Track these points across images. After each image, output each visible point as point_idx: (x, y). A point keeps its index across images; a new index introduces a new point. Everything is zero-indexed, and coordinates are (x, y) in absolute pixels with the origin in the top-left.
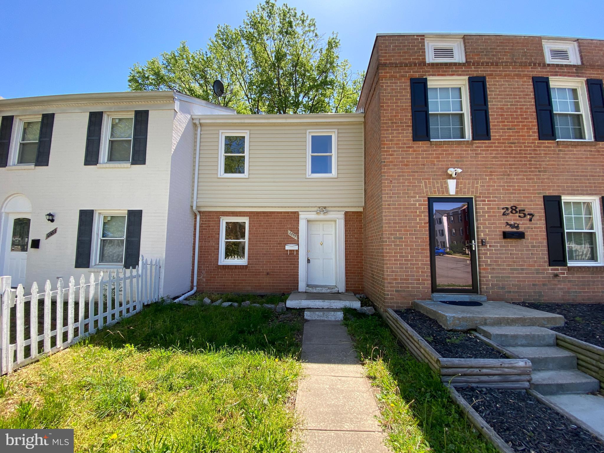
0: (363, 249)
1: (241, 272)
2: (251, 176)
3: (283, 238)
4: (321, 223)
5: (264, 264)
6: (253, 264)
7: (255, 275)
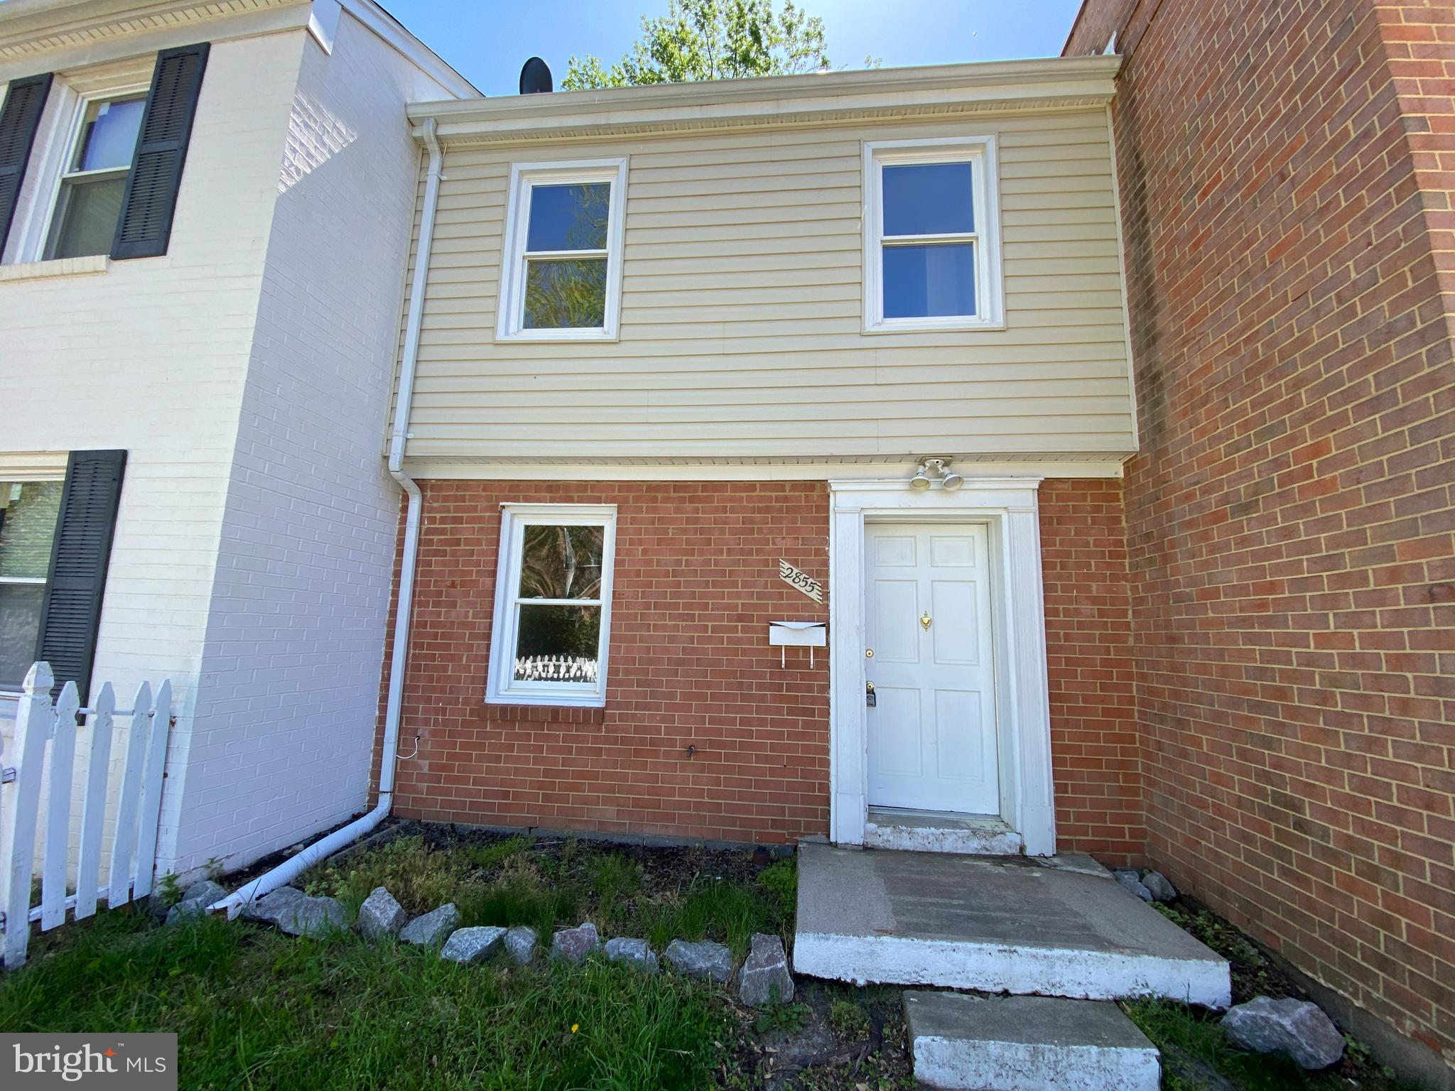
0: (1130, 650)
1: (576, 739)
2: (627, 333)
3: (760, 596)
4: (924, 533)
5: (676, 708)
6: (627, 705)
7: (637, 753)
